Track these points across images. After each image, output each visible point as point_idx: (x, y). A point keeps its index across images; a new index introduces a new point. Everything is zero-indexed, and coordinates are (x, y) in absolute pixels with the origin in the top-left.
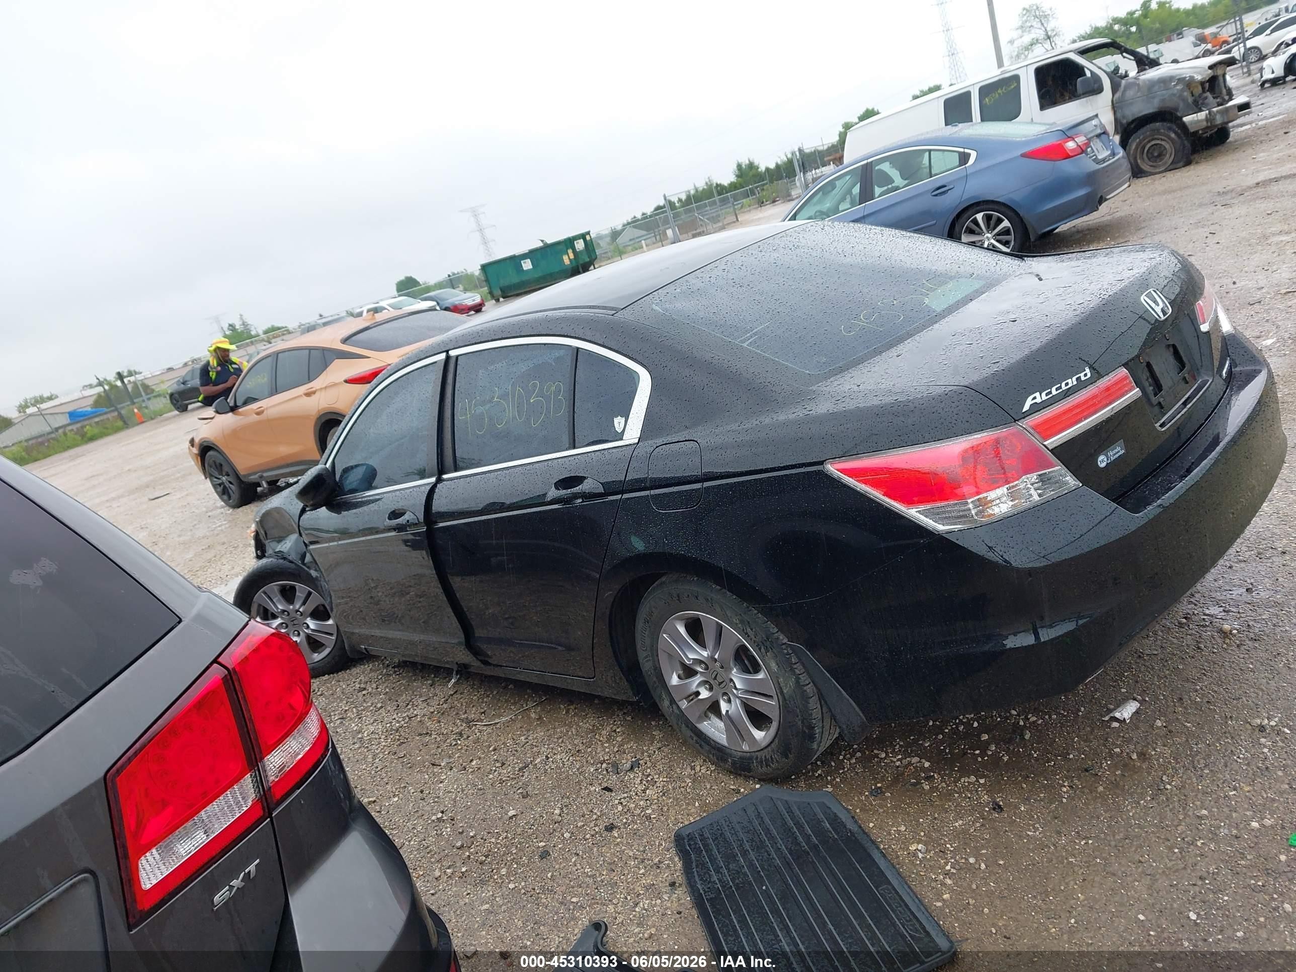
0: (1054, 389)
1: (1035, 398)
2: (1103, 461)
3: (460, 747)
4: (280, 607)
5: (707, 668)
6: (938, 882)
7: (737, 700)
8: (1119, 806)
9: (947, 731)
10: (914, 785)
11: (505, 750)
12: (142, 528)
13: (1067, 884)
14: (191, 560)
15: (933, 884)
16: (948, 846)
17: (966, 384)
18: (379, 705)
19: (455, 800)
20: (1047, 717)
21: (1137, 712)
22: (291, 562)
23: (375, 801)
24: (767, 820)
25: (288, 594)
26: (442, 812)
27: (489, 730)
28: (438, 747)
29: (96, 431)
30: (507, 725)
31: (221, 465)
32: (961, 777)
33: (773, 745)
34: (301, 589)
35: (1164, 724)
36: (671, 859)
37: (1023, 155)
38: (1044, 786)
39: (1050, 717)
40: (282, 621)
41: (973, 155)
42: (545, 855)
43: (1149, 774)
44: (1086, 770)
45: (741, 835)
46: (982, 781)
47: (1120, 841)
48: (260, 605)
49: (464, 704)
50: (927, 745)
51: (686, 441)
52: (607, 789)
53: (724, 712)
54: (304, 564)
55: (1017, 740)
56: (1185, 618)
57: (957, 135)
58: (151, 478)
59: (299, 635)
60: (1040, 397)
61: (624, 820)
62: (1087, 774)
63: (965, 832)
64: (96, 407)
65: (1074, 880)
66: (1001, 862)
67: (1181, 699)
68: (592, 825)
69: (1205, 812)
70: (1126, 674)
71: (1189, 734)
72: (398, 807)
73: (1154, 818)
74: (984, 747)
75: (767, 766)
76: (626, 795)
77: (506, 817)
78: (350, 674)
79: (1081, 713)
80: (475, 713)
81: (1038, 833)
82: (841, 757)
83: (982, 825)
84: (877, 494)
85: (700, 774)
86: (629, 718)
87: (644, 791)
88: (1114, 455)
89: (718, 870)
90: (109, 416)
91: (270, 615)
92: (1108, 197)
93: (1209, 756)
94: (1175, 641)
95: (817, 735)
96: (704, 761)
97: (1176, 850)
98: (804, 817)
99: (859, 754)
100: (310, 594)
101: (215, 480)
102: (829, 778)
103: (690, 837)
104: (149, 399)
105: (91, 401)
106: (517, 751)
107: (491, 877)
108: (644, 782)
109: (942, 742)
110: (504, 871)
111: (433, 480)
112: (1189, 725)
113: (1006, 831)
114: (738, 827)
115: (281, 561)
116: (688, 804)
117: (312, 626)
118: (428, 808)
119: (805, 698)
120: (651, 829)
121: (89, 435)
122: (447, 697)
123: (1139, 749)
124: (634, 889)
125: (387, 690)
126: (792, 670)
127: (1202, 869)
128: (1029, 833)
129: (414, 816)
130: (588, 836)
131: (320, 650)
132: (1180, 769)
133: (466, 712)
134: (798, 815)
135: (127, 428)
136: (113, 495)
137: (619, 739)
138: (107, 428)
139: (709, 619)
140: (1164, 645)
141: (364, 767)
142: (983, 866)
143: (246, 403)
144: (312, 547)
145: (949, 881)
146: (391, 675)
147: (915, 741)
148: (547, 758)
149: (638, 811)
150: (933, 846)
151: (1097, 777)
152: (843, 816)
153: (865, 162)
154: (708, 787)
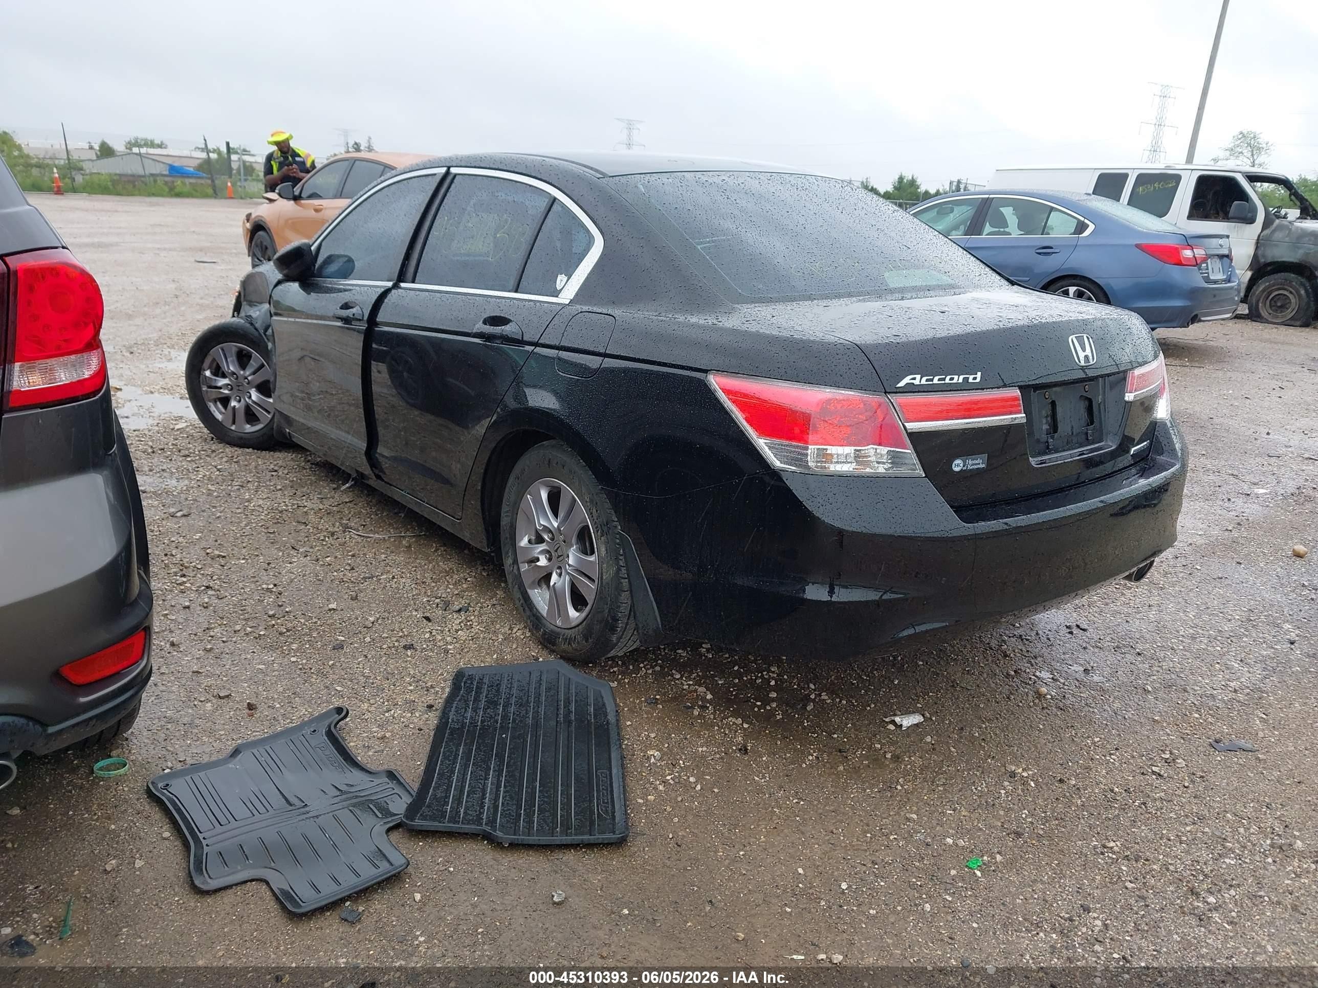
0: (936, 378)
1: (914, 379)
2: (958, 465)
3: (324, 543)
4: (232, 368)
5: (552, 539)
6: (653, 786)
7: (567, 577)
8: (847, 786)
9: (745, 678)
10: (689, 708)
11: (363, 559)
12: (174, 281)
13: (759, 825)
14: (198, 321)
15: (648, 786)
16: (681, 762)
17: (858, 343)
18: (279, 487)
19: (292, 581)
20: (838, 700)
21: (917, 725)
22: (256, 329)
23: (224, 557)
24: (544, 687)
25: (243, 359)
26: (275, 585)
27: (359, 540)
28: (307, 537)
29: (186, 189)
30: (377, 541)
31: (266, 248)
32: (731, 716)
33: (580, 627)
34: (257, 358)
35: (933, 742)
36: (443, 688)
37: (1137, 246)
38: (795, 750)
39: (840, 701)
40: (229, 382)
41: (1092, 227)
42: (339, 647)
43: (891, 773)
44: (840, 751)
45: (514, 691)
46: (746, 726)
47: (827, 811)
48: (214, 360)
49: (352, 513)
50: (720, 682)
51: (607, 314)
52: (428, 619)
53: (552, 584)
54: (265, 335)
55: (799, 707)
56: (1015, 672)
57: (1084, 203)
58: (209, 244)
59: (240, 401)
60: (918, 380)
61: (424, 646)
62: (839, 754)
63: (703, 757)
64: (198, 170)
65: (767, 825)
66: (716, 790)
67: (962, 729)
68: (395, 639)
69: (915, 816)
70: (931, 694)
71: (949, 757)
72: (241, 568)
73: (869, 805)
74: (769, 701)
75: (569, 643)
76: (439, 628)
77: (327, 609)
78: (273, 456)
79: (869, 708)
80: (355, 523)
81: (763, 780)
82: (642, 665)
83: (722, 758)
84: (739, 416)
85: (514, 635)
86: (485, 574)
87: (457, 631)
88: (973, 465)
89: (475, 710)
90: (203, 181)
91: (220, 372)
92: (1203, 319)
93: (952, 778)
94: (993, 685)
95: (619, 629)
96: (525, 627)
97: (869, 835)
98: (576, 696)
99: (658, 668)
100: (262, 366)
101: (256, 260)
102: (620, 677)
103: (471, 678)
104: (246, 180)
105: (196, 163)
106: (371, 564)
107: (282, 647)
108: (462, 624)
109: (735, 685)
110: (294, 646)
111: (390, 284)
112: (953, 749)
113: (738, 770)
114: (515, 685)
115: (248, 325)
116: (488, 654)
117: (254, 398)
118: (265, 578)
119: (619, 589)
120: (442, 661)
121: (177, 190)
122: (340, 502)
123: (898, 752)
124: (395, 699)
125: (295, 479)
126: (617, 559)
127: (880, 856)
128: (756, 778)
129: (250, 579)
130: (384, 646)
131: (254, 423)
132: (920, 778)
133: (349, 520)
134: (572, 693)
135: (215, 198)
136: (167, 246)
137: (465, 586)
138: (196, 191)
139: (568, 492)
140: (981, 685)
141: (234, 528)
142: (699, 787)
143: (311, 197)
144: (275, 318)
145: (661, 788)
146: (305, 469)
147: (713, 676)
148: (393, 578)
149: (441, 644)
150: (669, 758)
151: (845, 759)
152: (610, 708)
153: (987, 196)
154: (514, 647)
